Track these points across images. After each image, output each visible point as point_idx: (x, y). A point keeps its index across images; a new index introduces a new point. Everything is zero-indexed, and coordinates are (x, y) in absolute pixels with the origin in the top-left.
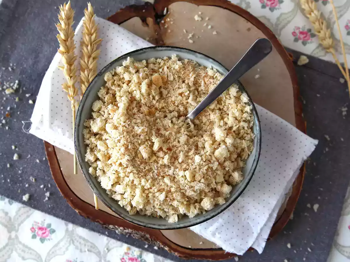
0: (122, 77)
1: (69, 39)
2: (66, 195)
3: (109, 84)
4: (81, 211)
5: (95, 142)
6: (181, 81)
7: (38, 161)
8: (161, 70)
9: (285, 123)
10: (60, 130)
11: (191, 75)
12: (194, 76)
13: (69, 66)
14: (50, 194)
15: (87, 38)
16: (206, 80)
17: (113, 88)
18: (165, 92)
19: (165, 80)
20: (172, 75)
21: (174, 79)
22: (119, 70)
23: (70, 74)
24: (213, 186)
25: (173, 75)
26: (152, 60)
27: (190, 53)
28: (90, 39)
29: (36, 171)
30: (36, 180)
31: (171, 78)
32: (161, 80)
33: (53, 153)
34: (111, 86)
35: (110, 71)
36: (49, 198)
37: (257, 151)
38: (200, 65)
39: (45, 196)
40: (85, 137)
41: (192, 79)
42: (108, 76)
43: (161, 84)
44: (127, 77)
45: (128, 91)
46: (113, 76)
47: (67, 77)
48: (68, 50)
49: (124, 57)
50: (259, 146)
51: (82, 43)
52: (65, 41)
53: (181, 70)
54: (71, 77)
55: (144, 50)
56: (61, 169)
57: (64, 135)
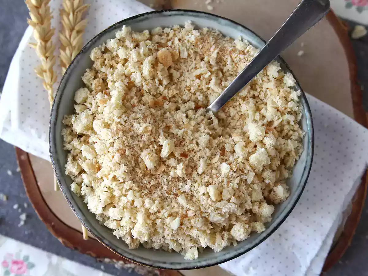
0: (115, 54)
1: (43, 5)
2: (46, 220)
3: (97, 65)
4: (66, 241)
5: (79, 147)
6: (198, 58)
7: (10, 173)
8: (169, 44)
9: (341, 115)
10: (33, 131)
11: (212, 50)
12: (217, 51)
13: (43, 43)
14: (28, 217)
16: (234, 56)
17: (103, 69)
18: (176, 74)
19: (176, 58)
20: (185, 49)
21: (189, 55)
22: (112, 44)
23: (46, 53)
24: (248, 206)
25: (188, 50)
26: (158, 30)
27: (211, 19)
28: (72, 5)
29: (8, 186)
30: (7, 198)
31: (185, 55)
32: (170, 59)
33: (28, 163)
34: (100, 67)
35: (98, 46)
36: (26, 222)
37: (308, 155)
38: (224, 36)
39: (20, 220)
41: (214, 55)
42: (96, 53)
43: (170, 63)
44: (121, 53)
45: (124, 74)
46: (103, 53)
47: (42, 58)
48: (42, 20)
49: (118, 26)
50: (310, 147)
51: (62, 11)
52: (37, 8)
53: (199, 43)
54: (47, 58)
55: (146, 16)
57: (40, 137)
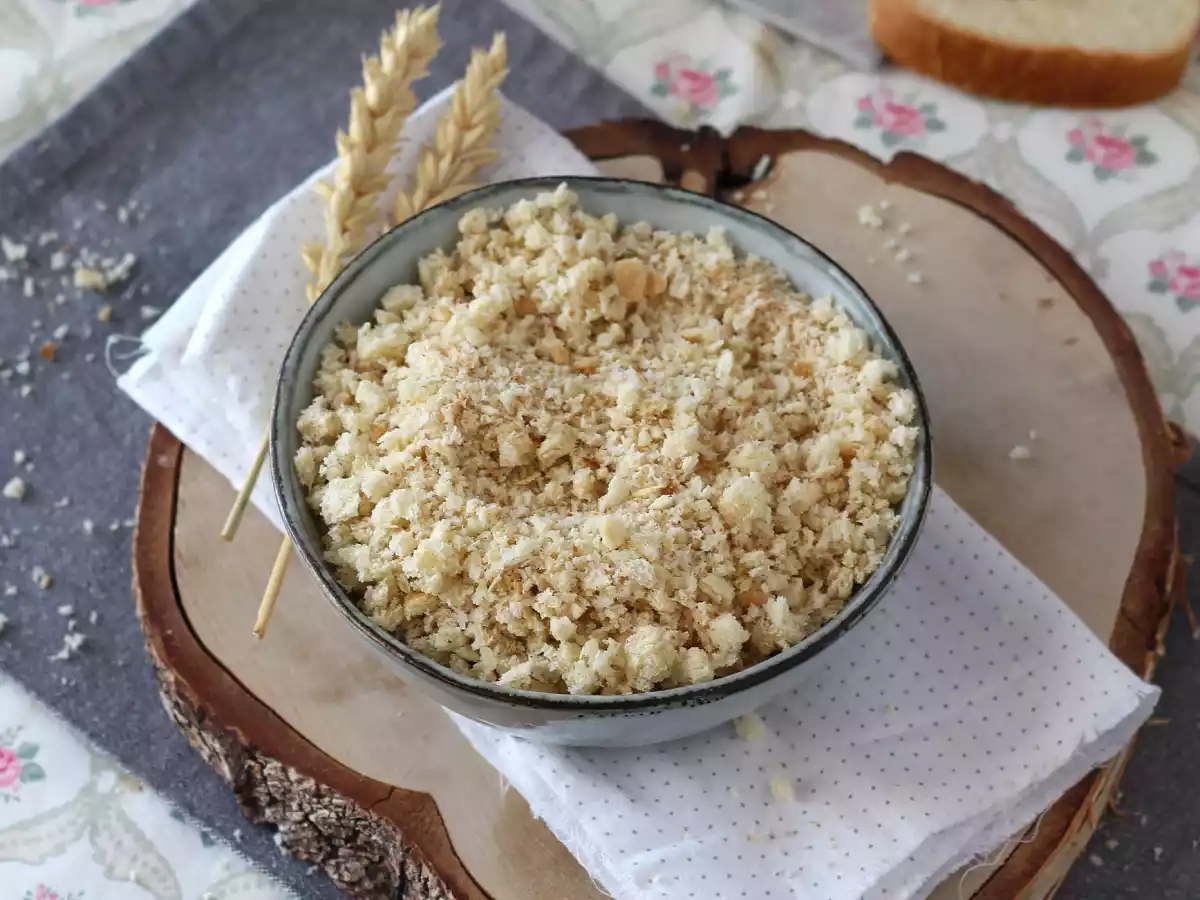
0: (517, 235)
1: (390, 114)
2: (154, 615)
3: (467, 245)
5: (352, 384)
6: (709, 310)
7: (88, 525)
8: (655, 258)
11: (749, 298)
12: (761, 302)
13: (352, 195)
15: (451, 130)
16: (797, 324)
17: (476, 259)
18: (640, 329)
19: (659, 289)
20: (687, 280)
21: (690, 297)
22: (521, 210)
23: (348, 217)
24: (683, 597)
25: (693, 283)
26: (641, 226)
27: (771, 234)
28: (460, 140)
29: (67, 558)
30: (51, 585)
31: (680, 290)
32: (642, 281)
33: (171, 475)
34: (471, 251)
35: (486, 208)
36: (75, 654)
38: (794, 289)
39: (60, 645)
40: (324, 364)
41: (748, 312)
42: (475, 219)
43: (638, 295)
44: (533, 235)
45: (521, 279)
46: (493, 226)
47: (332, 228)
48: (371, 144)
49: (550, 183)
51: (429, 148)
52: (374, 114)
53: (723, 275)
54: (344, 230)
55: (624, 184)
56: (177, 531)
57: (243, 399)
